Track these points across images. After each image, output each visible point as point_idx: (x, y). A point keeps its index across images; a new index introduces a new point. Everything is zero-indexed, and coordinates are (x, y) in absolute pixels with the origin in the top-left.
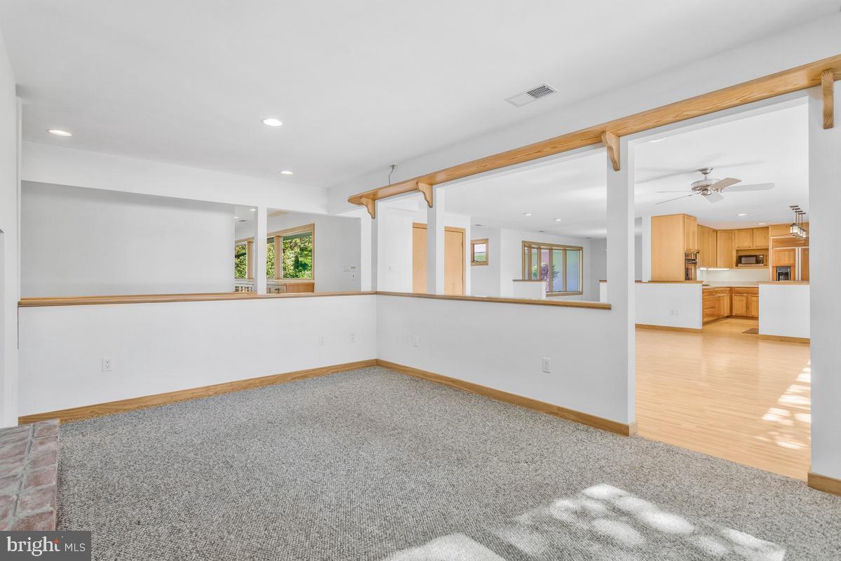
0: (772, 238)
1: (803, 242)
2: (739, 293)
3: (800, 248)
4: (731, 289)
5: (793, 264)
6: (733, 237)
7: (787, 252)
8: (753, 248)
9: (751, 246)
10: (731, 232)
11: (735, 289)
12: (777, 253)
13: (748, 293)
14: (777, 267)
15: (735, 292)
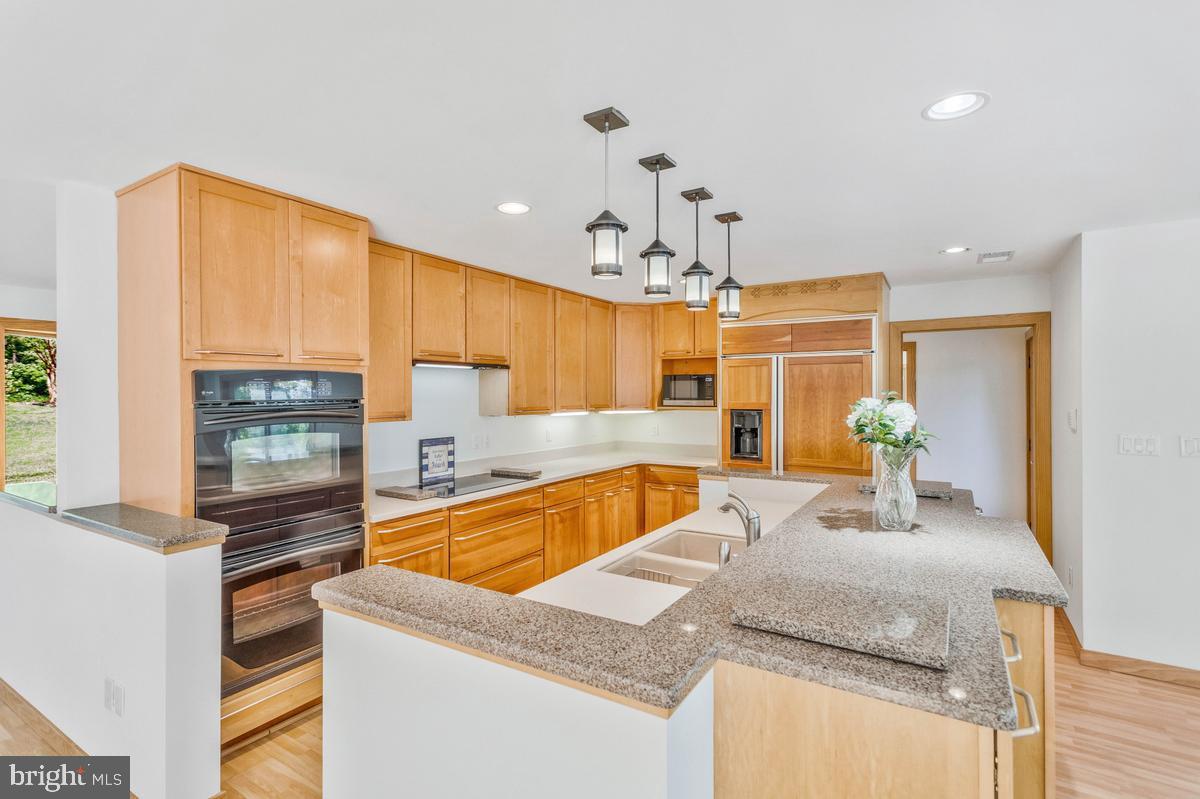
0: (722, 326)
1: (788, 338)
2: (658, 482)
3: (781, 357)
4: (642, 469)
5: (767, 404)
6: (656, 325)
7: (755, 368)
8: (695, 357)
9: (691, 350)
10: (649, 311)
11: (650, 470)
12: (733, 369)
13: (676, 484)
14: (733, 412)
15: (651, 478)
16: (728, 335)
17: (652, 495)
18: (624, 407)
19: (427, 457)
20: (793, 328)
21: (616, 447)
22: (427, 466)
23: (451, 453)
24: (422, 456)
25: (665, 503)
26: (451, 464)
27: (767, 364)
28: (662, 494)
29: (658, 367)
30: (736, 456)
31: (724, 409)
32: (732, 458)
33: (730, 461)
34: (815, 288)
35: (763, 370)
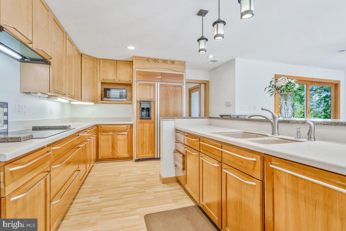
0: (136, 70)
1: (160, 77)
2: (104, 131)
3: (158, 84)
4: (97, 126)
5: (153, 99)
6: (98, 67)
7: (149, 86)
8: (117, 82)
9: (115, 79)
10: (96, 60)
11: (101, 127)
12: (141, 86)
13: (113, 131)
14: (140, 102)
15: (102, 130)
16: (139, 73)
17: (102, 137)
18: (85, 101)
20: (162, 74)
23: (6, 114)
25: (109, 140)
26: (6, 122)
27: (154, 85)
28: (107, 136)
29: (99, 85)
30: (142, 118)
31: (137, 101)
32: (140, 119)
33: (140, 120)
34: (167, 62)
35: (152, 87)
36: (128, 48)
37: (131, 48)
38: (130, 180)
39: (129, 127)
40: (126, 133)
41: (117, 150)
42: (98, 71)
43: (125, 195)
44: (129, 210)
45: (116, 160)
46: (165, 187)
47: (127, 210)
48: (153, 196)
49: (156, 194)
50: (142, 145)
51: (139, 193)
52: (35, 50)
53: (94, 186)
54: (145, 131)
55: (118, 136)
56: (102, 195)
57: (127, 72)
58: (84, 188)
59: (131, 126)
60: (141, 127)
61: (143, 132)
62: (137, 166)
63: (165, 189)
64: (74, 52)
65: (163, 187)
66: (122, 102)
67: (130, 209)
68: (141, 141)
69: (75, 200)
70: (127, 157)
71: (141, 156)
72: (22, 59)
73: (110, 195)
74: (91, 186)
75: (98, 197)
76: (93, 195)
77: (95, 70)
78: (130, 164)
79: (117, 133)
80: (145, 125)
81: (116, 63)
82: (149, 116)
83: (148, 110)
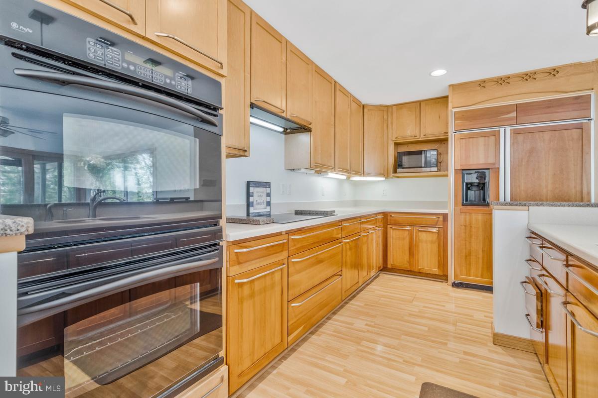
0: (454, 110)
1: (514, 114)
2: (397, 224)
3: (508, 130)
4: (385, 214)
5: (494, 164)
6: (390, 119)
7: (483, 138)
8: (420, 139)
9: (418, 135)
10: (386, 110)
11: (391, 216)
12: (464, 140)
13: (412, 225)
14: (463, 172)
15: (392, 222)
16: (460, 116)
17: (393, 233)
18: (369, 174)
19: (253, 196)
20: (517, 108)
21: (356, 203)
22: (253, 202)
23: (269, 195)
24: (249, 195)
25: (404, 239)
26: (269, 204)
27: (496, 135)
28: (401, 232)
29: (392, 147)
30: (467, 202)
31: (455, 170)
32: (462, 205)
33: (462, 207)
34: (535, 76)
35: (492, 139)
36: (432, 74)
37: (439, 72)
38: (426, 315)
39: (441, 218)
40: (435, 230)
41: (418, 258)
42: (390, 126)
43: (406, 335)
44: (401, 361)
45: (416, 276)
46: (496, 352)
47: (397, 359)
48: (457, 358)
49: (467, 357)
50: (466, 256)
51: (433, 341)
52: (290, 118)
53: (365, 305)
54: (473, 230)
55: (420, 233)
56: (372, 322)
57: (440, 117)
58: (352, 304)
59: (445, 216)
60: (465, 221)
61: (470, 231)
62: (453, 294)
63: (496, 357)
64: (350, 106)
65: (490, 351)
66: (430, 174)
67: (404, 361)
68: (466, 248)
69: (335, 316)
70: (437, 274)
71: (464, 278)
72: (284, 131)
73: (383, 326)
74: (362, 305)
75: (366, 322)
76: (360, 318)
77: (385, 125)
78: (440, 288)
79: (417, 228)
80: (474, 216)
81: (418, 105)
82: (484, 200)
83: (482, 186)
